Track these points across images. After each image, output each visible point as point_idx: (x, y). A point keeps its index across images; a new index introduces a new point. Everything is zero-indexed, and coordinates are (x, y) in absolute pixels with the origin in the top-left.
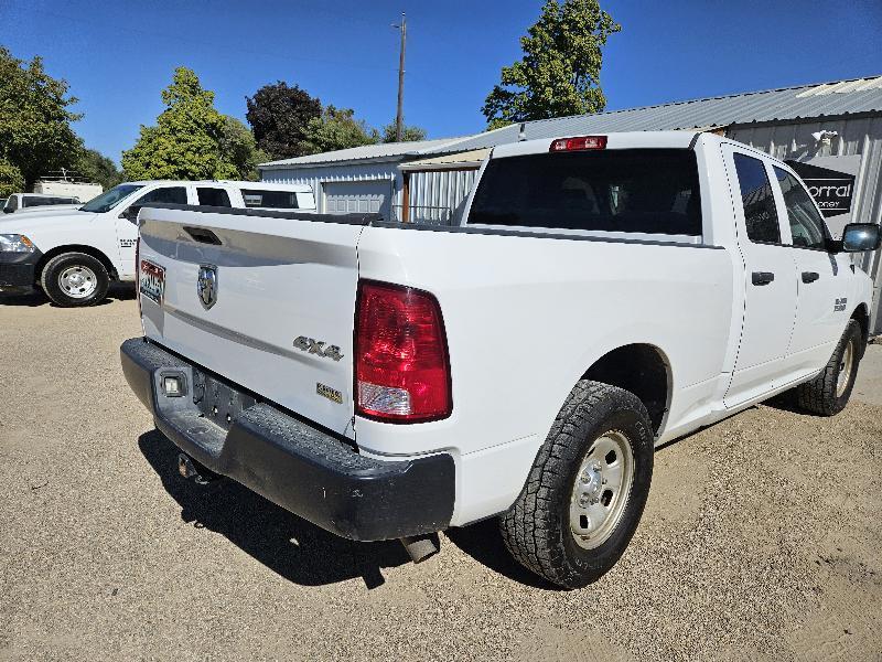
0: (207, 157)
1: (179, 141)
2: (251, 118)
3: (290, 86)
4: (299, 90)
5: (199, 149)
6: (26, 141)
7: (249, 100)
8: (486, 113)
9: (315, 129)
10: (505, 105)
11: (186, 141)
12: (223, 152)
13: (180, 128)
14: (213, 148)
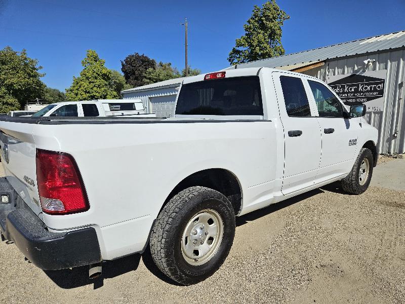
0: (103, 89)
1: (90, 83)
2: (124, 70)
3: (140, 54)
4: (144, 56)
5: (99, 85)
6: (20, 87)
7: (122, 62)
8: (230, 61)
9: (150, 73)
10: (238, 56)
11: (93, 82)
12: (111, 86)
13: (90, 77)
14: (106, 85)
